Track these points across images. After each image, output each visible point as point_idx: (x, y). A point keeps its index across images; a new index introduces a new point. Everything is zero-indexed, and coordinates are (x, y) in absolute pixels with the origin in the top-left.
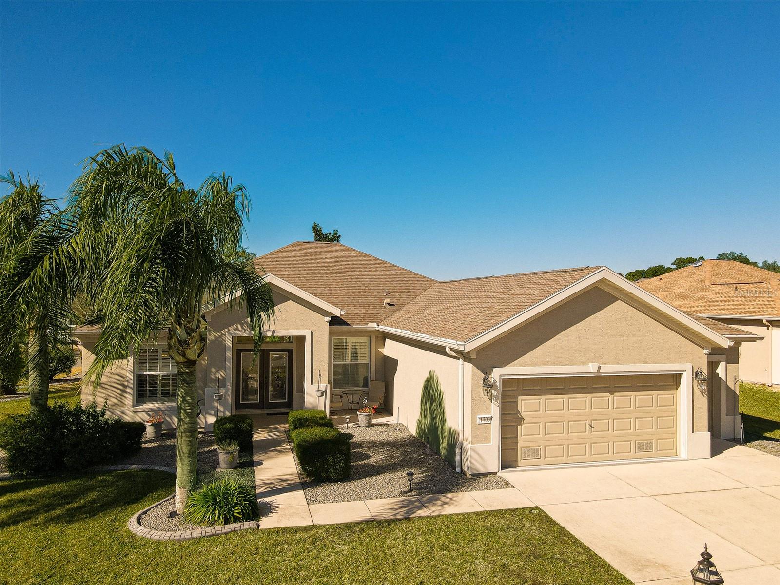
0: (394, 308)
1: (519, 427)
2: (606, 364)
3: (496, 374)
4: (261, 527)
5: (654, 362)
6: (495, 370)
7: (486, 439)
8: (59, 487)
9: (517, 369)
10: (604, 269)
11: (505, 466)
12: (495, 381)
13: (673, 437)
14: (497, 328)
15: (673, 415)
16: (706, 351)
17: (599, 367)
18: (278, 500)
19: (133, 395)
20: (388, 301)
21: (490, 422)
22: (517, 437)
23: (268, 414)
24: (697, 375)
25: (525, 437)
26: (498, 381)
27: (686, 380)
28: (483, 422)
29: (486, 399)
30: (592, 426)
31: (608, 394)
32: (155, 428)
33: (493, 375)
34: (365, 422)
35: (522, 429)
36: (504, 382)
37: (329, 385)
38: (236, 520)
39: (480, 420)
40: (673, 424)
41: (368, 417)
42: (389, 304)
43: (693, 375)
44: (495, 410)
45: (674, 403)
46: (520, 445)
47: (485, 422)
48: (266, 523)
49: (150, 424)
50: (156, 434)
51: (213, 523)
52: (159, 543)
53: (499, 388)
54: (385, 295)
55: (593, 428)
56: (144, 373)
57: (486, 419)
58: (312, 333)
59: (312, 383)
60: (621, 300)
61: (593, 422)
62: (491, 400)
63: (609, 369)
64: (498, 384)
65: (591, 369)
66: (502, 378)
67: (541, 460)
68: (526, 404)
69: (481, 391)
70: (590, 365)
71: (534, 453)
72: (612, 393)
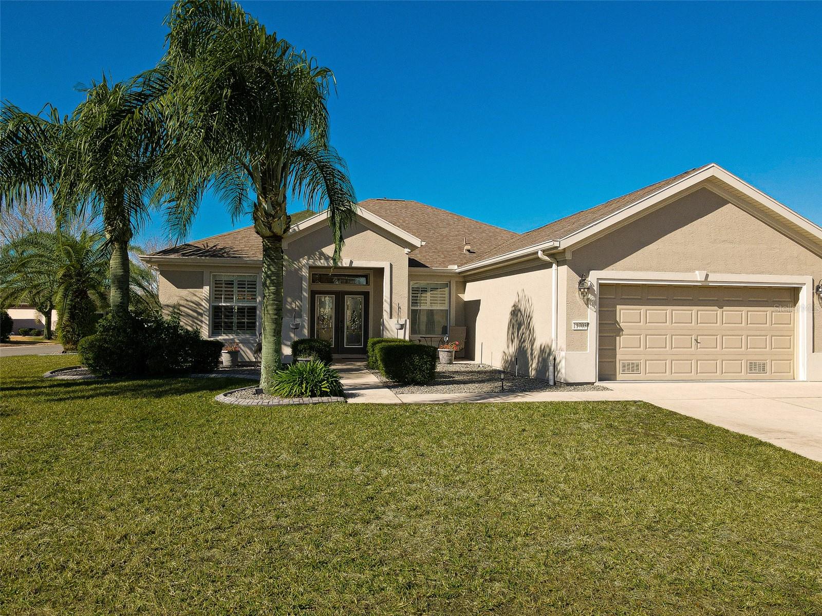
0: (474, 255)
1: (618, 338)
2: (715, 272)
3: (594, 277)
4: (349, 403)
6: (592, 272)
7: (583, 347)
9: (616, 273)
10: (713, 166)
11: (602, 378)
12: (592, 285)
13: (790, 358)
14: (595, 225)
15: (789, 334)
17: (707, 276)
19: (209, 325)
20: (468, 247)
21: (586, 329)
22: (615, 349)
24: (818, 288)
25: (625, 349)
26: (595, 285)
27: (805, 296)
28: (579, 328)
29: (582, 303)
30: (699, 341)
31: (716, 308)
32: (231, 356)
33: (589, 279)
34: (447, 358)
35: (621, 341)
36: (601, 286)
37: (408, 321)
38: (323, 394)
39: (576, 326)
40: (790, 346)
41: (449, 354)
42: (469, 251)
43: (813, 290)
44: (591, 315)
45: (790, 322)
46: (618, 357)
47: (581, 328)
48: (356, 400)
49: (227, 351)
50: (232, 362)
51: (300, 395)
53: (596, 293)
54: (464, 243)
55: (699, 344)
56: (220, 304)
57: (582, 325)
58: (391, 265)
59: (391, 318)
60: (732, 204)
61: (699, 337)
62: (587, 305)
63: (718, 278)
64: (595, 288)
65: (697, 277)
66: (600, 282)
67: (642, 376)
68: (625, 314)
69: (577, 294)
70: (697, 272)
71: (633, 367)
72: (721, 307)
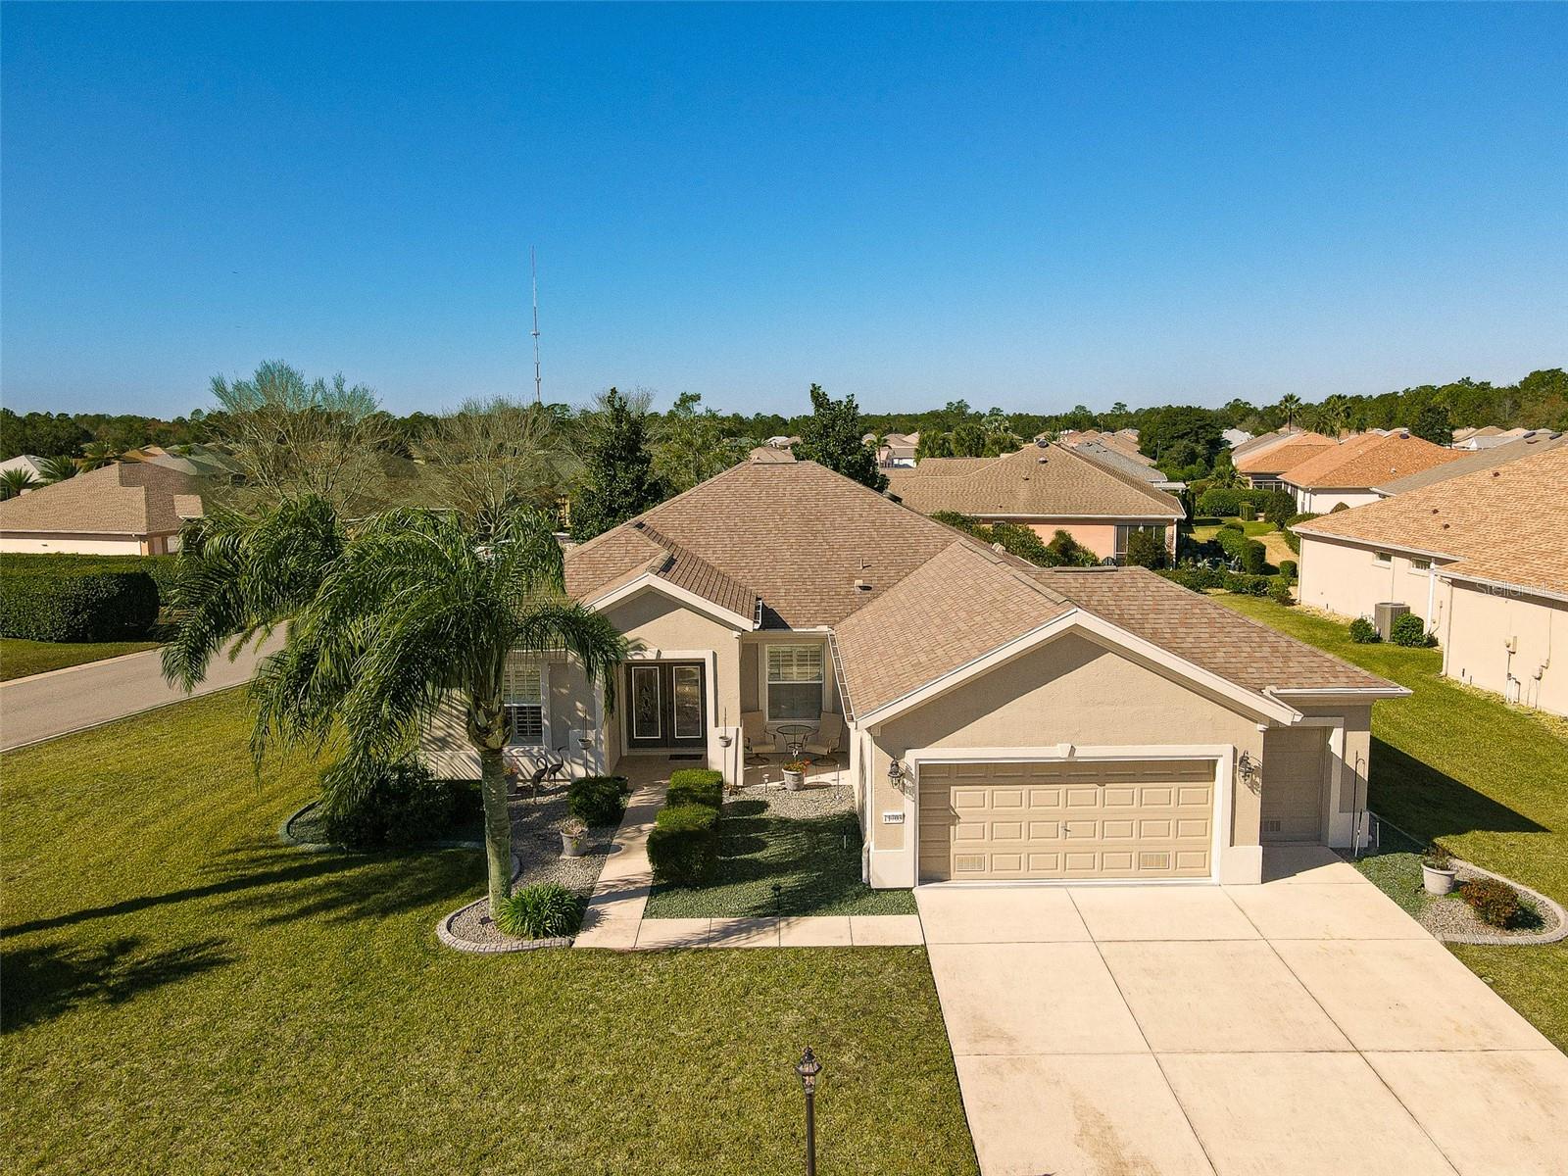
0: (868, 594)
1: (952, 827)
2: (1083, 745)
3: (911, 758)
4: (574, 946)
5: (1166, 742)
6: (907, 752)
7: (897, 843)
8: (378, 868)
9: (942, 751)
10: (1076, 612)
11: (925, 878)
12: (908, 768)
13: (1205, 851)
15: (1206, 817)
16: (1261, 727)
17: (1073, 750)
18: (613, 909)
20: (861, 582)
21: (902, 822)
22: (948, 841)
23: (672, 757)
24: (1241, 761)
25: (961, 840)
26: (913, 767)
27: (1224, 769)
28: (891, 821)
29: (896, 791)
30: (1068, 829)
31: (1094, 785)
33: (905, 760)
34: (792, 783)
35: (957, 832)
36: (922, 768)
37: (740, 729)
38: (547, 934)
39: (888, 819)
40: (1207, 830)
42: (860, 587)
43: (1235, 761)
44: (909, 806)
45: (1208, 799)
46: (953, 851)
47: (894, 821)
48: (584, 940)
51: (523, 936)
52: (462, 955)
53: (914, 777)
54: (861, 567)
57: (896, 817)
58: (715, 654)
59: (716, 726)
60: (1111, 653)
61: (1069, 824)
62: (903, 793)
63: (1086, 752)
64: (913, 772)
65: (1059, 752)
66: (920, 762)
67: (986, 874)
68: (962, 797)
69: (887, 781)
70: (1056, 746)
71: (976, 863)
72: (1101, 784)
